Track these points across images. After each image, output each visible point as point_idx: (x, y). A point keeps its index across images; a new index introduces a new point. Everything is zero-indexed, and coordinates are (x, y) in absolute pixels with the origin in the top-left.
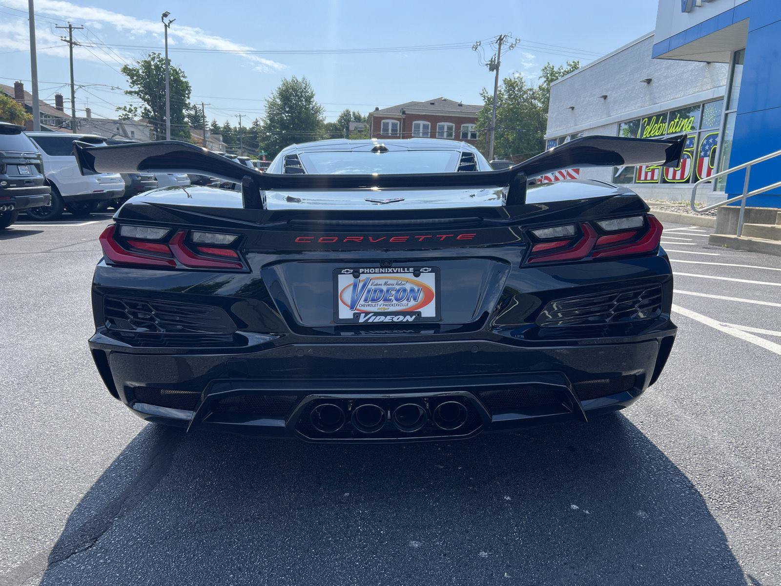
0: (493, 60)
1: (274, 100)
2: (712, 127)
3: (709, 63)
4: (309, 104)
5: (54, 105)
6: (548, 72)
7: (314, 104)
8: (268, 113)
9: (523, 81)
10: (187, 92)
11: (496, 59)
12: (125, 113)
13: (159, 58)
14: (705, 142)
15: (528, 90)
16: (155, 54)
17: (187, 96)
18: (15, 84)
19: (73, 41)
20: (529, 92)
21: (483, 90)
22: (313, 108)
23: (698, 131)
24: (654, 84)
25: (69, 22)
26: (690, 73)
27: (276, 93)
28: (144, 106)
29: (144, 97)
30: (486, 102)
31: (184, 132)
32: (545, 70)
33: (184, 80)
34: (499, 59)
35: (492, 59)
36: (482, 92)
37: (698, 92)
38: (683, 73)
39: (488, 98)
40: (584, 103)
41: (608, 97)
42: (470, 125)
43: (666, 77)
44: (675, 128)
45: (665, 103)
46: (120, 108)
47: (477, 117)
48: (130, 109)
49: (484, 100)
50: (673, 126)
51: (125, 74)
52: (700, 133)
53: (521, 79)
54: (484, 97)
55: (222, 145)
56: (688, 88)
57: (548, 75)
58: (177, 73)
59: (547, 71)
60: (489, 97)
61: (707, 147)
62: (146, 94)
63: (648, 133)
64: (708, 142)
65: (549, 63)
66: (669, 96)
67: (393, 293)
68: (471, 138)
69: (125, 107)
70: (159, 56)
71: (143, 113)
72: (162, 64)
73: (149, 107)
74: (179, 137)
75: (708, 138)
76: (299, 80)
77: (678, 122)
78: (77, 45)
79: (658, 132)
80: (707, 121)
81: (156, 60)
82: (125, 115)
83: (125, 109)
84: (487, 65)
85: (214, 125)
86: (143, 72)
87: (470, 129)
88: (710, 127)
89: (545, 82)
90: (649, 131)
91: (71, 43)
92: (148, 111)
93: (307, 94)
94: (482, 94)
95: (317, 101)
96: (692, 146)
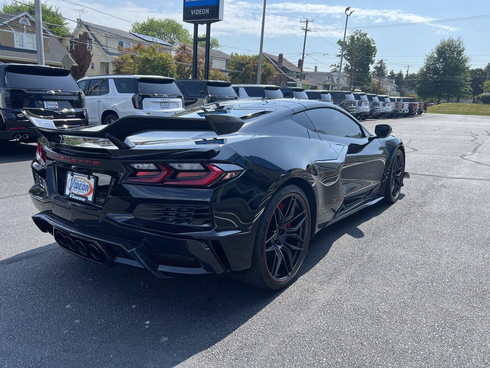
1: (432, 55)
4: (459, 57)
5: (297, 66)
7: (463, 56)
8: (426, 64)
10: (374, 53)
12: (335, 68)
13: (360, 33)
16: (358, 31)
17: (373, 55)
18: (279, 55)
19: (308, 28)
22: (462, 58)
25: (307, 19)
27: (434, 50)
28: (346, 64)
29: (347, 57)
31: (368, 78)
33: (373, 45)
46: (332, 65)
48: (338, 65)
51: (338, 45)
55: (394, 86)
58: (370, 42)
62: (349, 56)
69: (335, 64)
70: (360, 32)
71: (345, 68)
72: (361, 37)
73: (349, 64)
74: (364, 82)
76: (454, 39)
78: (309, 31)
81: (358, 34)
82: (335, 69)
83: (335, 66)
85: (392, 73)
86: (349, 43)
91: (306, 30)
92: (348, 66)
93: (459, 49)
95: (466, 54)
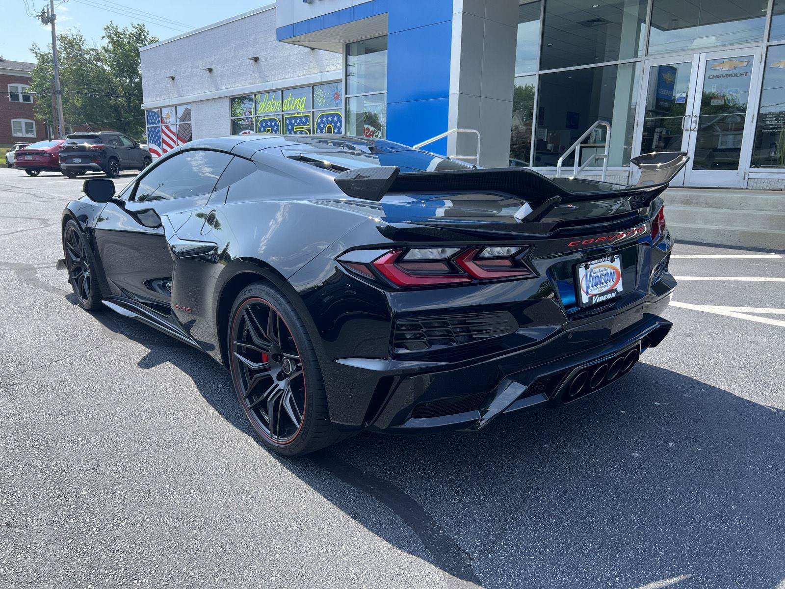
0: (46, 11)
2: (323, 107)
3: (313, 49)
6: (111, 32)
9: (83, 39)
11: (50, 10)
14: (319, 121)
15: (91, 49)
20: (91, 52)
21: (33, 46)
23: (311, 110)
24: (262, 62)
26: (296, 56)
30: (39, 59)
32: (108, 30)
34: (52, 11)
35: (44, 10)
36: (32, 48)
37: (306, 74)
38: (290, 55)
39: (41, 55)
40: (185, 75)
41: (214, 70)
42: (20, 86)
43: (273, 58)
44: (289, 107)
45: (276, 82)
47: (30, 76)
49: (36, 57)
50: (287, 105)
52: (313, 112)
53: (81, 36)
54: (36, 54)
56: (296, 70)
57: (112, 35)
59: (110, 30)
60: (43, 54)
61: (322, 126)
63: (262, 109)
64: (322, 121)
65: (111, 22)
66: (279, 75)
67: (603, 277)
68: (23, 101)
75: (322, 117)
77: (291, 101)
79: (272, 109)
80: (318, 101)
84: (38, 16)
87: (20, 90)
88: (322, 108)
89: (110, 42)
90: (263, 107)
94: (32, 50)
96: (308, 124)
